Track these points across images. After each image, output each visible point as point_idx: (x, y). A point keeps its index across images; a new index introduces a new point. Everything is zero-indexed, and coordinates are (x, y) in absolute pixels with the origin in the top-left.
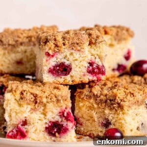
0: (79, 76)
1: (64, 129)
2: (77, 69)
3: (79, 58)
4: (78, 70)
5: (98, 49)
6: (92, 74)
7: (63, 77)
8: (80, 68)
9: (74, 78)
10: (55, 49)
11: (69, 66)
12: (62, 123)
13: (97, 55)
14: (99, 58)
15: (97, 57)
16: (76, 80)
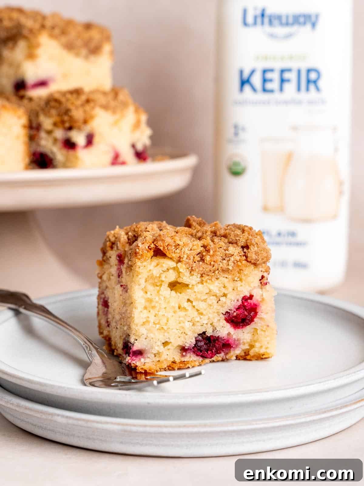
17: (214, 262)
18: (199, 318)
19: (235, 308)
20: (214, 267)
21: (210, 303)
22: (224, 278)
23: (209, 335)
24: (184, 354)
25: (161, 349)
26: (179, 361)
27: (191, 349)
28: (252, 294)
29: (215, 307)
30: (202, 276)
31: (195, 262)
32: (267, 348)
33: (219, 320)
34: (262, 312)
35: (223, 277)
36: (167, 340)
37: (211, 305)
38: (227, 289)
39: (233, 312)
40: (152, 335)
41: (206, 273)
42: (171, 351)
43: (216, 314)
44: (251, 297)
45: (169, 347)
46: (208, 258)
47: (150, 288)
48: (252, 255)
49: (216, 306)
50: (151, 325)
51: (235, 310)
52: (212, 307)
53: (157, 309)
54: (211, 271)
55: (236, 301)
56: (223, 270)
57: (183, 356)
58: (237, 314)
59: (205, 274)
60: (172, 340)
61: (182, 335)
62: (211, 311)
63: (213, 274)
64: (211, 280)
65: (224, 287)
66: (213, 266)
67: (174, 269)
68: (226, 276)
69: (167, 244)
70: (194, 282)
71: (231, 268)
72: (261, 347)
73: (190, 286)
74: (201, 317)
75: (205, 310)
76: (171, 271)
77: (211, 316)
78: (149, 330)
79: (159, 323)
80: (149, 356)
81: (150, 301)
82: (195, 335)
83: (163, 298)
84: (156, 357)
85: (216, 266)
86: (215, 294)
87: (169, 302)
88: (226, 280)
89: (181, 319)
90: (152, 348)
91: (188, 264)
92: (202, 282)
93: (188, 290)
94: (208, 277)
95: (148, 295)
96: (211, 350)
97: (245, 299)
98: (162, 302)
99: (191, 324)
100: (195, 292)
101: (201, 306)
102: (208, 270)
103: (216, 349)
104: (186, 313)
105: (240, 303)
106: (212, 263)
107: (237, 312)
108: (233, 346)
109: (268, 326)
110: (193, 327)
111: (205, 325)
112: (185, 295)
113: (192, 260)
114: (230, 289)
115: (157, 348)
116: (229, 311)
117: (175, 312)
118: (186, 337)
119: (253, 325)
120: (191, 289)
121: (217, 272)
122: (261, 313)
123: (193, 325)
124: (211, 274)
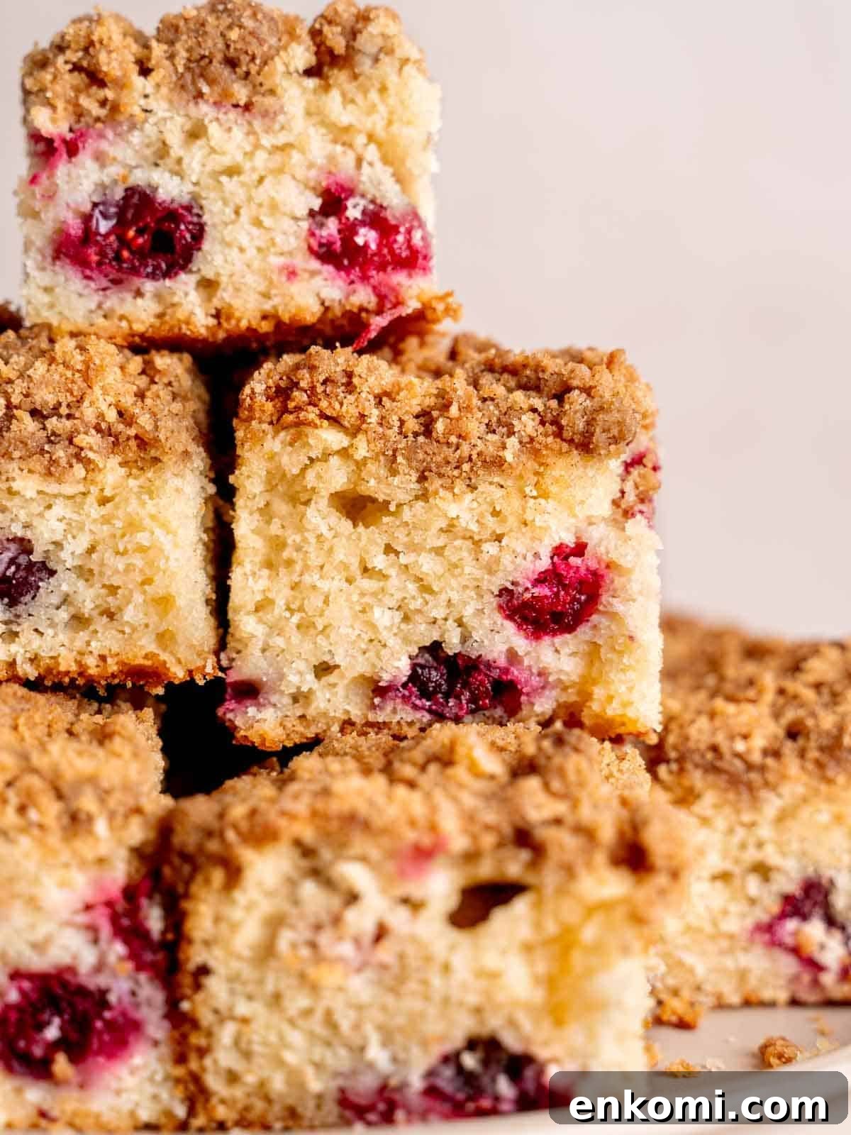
0: (253, 282)
1: (109, 1024)
2: (243, 234)
3: (249, 155)
4: (244, 240)
5: (374, 95)
6: (339, 267)
7: (149, 286)
8: (258, 223)
9: (225, 296)
10: (85, 102)
11: (189, 208)
12: (102, 981)
13: (371, 138)
14: (386, 160)
15: (372, 153)
16: (237, 303)
17: (460, 436)
18: (420, 601)
19: (528, 579)
20: (459, 451)
21: (454, 559)
22: (493, 488)
23: (451, 653)
24: (377, 701)
25: (309, 682)
26: (364, 721)
27: (398, 690)
28: (584, 540)
29: (467, 570)
30: (422, 478)
31: (406, 437)
32: (626, 704)
33: (482, 611)
34: (613, 597)
35: (491, 483)
36: (326, 658)
37: (456, 566)
38: (504, 521)
39: (521, 589)
40: (279, 642)
41: (434, 469)
42: (340, 690)
43: (473, 594)
44: (580, 549)
45: (332, 678)
46: (440, 426)
47: (281, 507)
48: (575, 419)
49: (470, 568)
50: (277, 611)
51: (529, 586)
52: (457, 571)
53: (298, 567)
54: (448, 463)
55: (530, 557)
56: (485, 461)
57: (373, 707)
58: (533, 597)
59: (431, 471)
60: (338, 660)
61: (371, 647)
62: (454, 583)
63: (456, 473)
64: (450, 488)
65: (496, 513)
66: (457, 448)
67: (344, 453)
68: (496, 479)
69: (322, 378)
70: (402, 496)
71: (509, 456)
72: (610, 698)
73: (392, 508)
74: (427, 596)
75: (439, 578)
76: (335, 461)
77: (455, 597)
78: (275, 629)
79: (301, 609)
80: (274, 699)
81: (278, 544)
82: (410, 649)
83: (313, 540)
84: (297, 705)
85: (465, 449)
86: (468, 535)
87: (331, 550)
88: (499, 493)
89: (367, 599)
90: (282, 677)
91: (382, 441)
92: (424, 496)
93: (385, 520)
94: (440, 482)
95: (275, 529)
96: (458, 697)
97: (560, 552)
98: (312, 548)
99: (398, 616)
100: (407, 524)
101: (428, 565)
102: (439, 459)
103: (472, 693)
104: (382, 584)
105: (544, 563)
106: (453, 439)
107: (533, 591)
108: (524, 690)
109: (631, 638)
110: (403, 626)
111: (440, 622)
112: (377, 531)
113: (396, 429)
114: (512, 522)
115: (293, 679)
116: (511, 587)
117: (349, 581)
118: (383, 652)
119: (584, 632)
120: (392, 514)
121: (466, 467)
122: (611, 599)
123: (406, 619)
124: (447, 470)
